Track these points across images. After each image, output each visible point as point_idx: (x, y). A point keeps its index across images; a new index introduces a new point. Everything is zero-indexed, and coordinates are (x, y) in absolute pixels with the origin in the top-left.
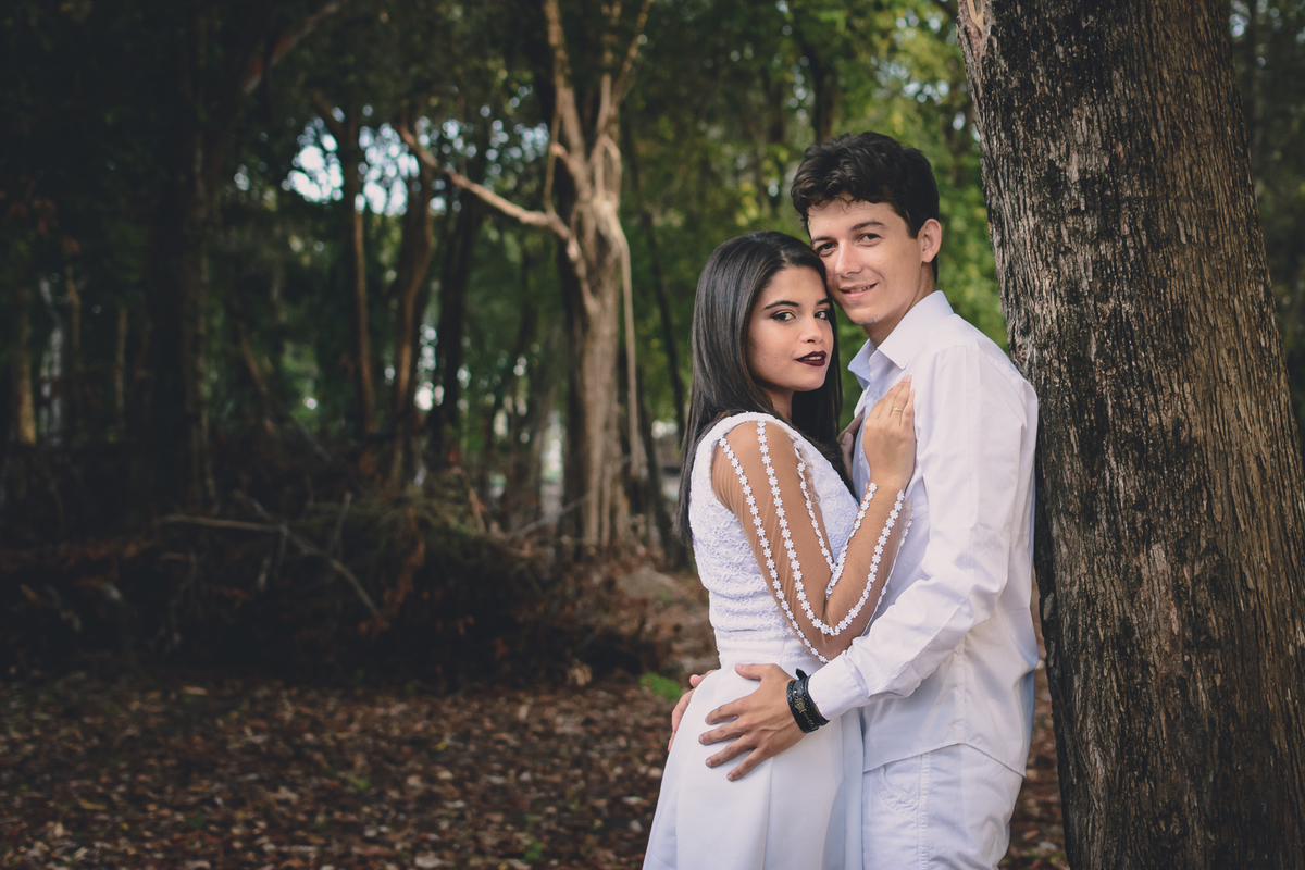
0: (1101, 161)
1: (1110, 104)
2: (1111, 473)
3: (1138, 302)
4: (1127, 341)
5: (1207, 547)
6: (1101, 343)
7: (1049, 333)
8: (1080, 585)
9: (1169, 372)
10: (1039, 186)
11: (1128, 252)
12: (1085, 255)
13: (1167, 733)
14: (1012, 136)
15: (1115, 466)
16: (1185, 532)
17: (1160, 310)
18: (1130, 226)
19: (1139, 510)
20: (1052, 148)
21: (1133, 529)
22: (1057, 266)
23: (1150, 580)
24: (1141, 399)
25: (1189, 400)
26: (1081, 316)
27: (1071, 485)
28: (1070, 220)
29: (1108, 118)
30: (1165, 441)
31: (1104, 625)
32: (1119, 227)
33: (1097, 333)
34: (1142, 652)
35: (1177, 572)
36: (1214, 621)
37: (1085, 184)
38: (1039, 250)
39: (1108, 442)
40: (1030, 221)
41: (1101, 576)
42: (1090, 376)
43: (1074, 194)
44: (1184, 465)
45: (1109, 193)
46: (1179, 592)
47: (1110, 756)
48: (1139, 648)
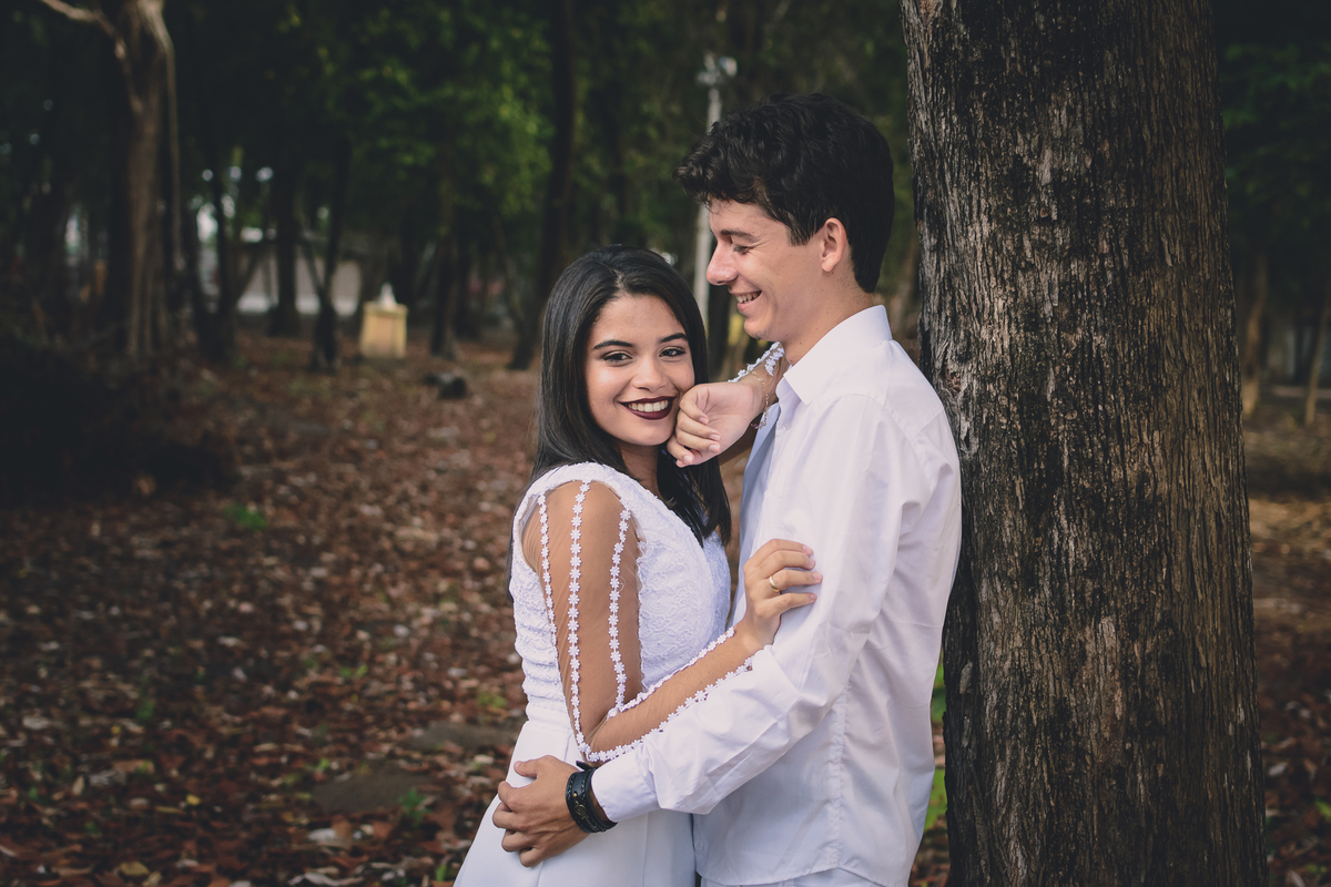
0: (1081, 161)
1: (1098, 92)
2: (1060, 533)
3: (1112, 334)
4: (1095, 381)
5: (1162, 621)
6: (1061, 381)
7: (998, 364)
8: (1013, 661)
9: (1140, 418)
10: (998, 186)
11: (1104, 275)
12: (1051, 274)
13: (1098, 829)
14: (967, 120)
15: (1066, 526)
16: (1139, 604)
17: (1136, 344)
18: (1110, 243)
19: (1090, 578)
20: (1020, 140)
21: (1080, 597)
22: (1015, 285)
23: (1096, 657)
24: (1106, 449)
25: (1158, 451)
26: (1039, 347)
27: (1011, 544)
28: (1036, 231)
29: (1094, 109)
30: (1127, 498)
31: (1038, 707)
32: (1097, 243)
33: (1057, 368)
34: (1078, 739)
35: (1127, 650)
36: (1161, 704)
37: (1059, 186)
38: (994, 264)
39: (1059, 497)
40: (983, 228)
41: (1039, 652)
42: (1044, 419)
43: (1044, 199)
44: (1146, 527)
45: (1088, 201)
46: (1127, 672)
47: (1035, 855)
48: (1075, 734)
